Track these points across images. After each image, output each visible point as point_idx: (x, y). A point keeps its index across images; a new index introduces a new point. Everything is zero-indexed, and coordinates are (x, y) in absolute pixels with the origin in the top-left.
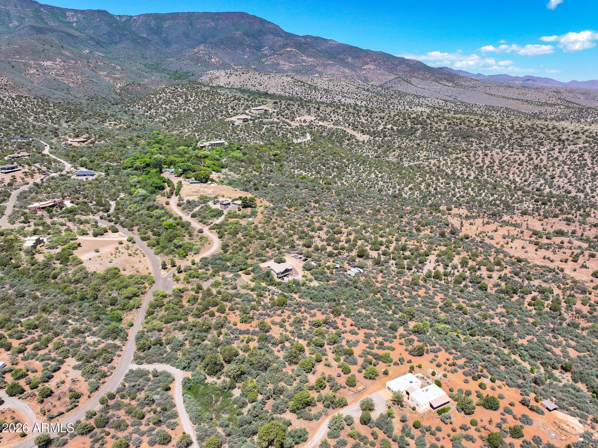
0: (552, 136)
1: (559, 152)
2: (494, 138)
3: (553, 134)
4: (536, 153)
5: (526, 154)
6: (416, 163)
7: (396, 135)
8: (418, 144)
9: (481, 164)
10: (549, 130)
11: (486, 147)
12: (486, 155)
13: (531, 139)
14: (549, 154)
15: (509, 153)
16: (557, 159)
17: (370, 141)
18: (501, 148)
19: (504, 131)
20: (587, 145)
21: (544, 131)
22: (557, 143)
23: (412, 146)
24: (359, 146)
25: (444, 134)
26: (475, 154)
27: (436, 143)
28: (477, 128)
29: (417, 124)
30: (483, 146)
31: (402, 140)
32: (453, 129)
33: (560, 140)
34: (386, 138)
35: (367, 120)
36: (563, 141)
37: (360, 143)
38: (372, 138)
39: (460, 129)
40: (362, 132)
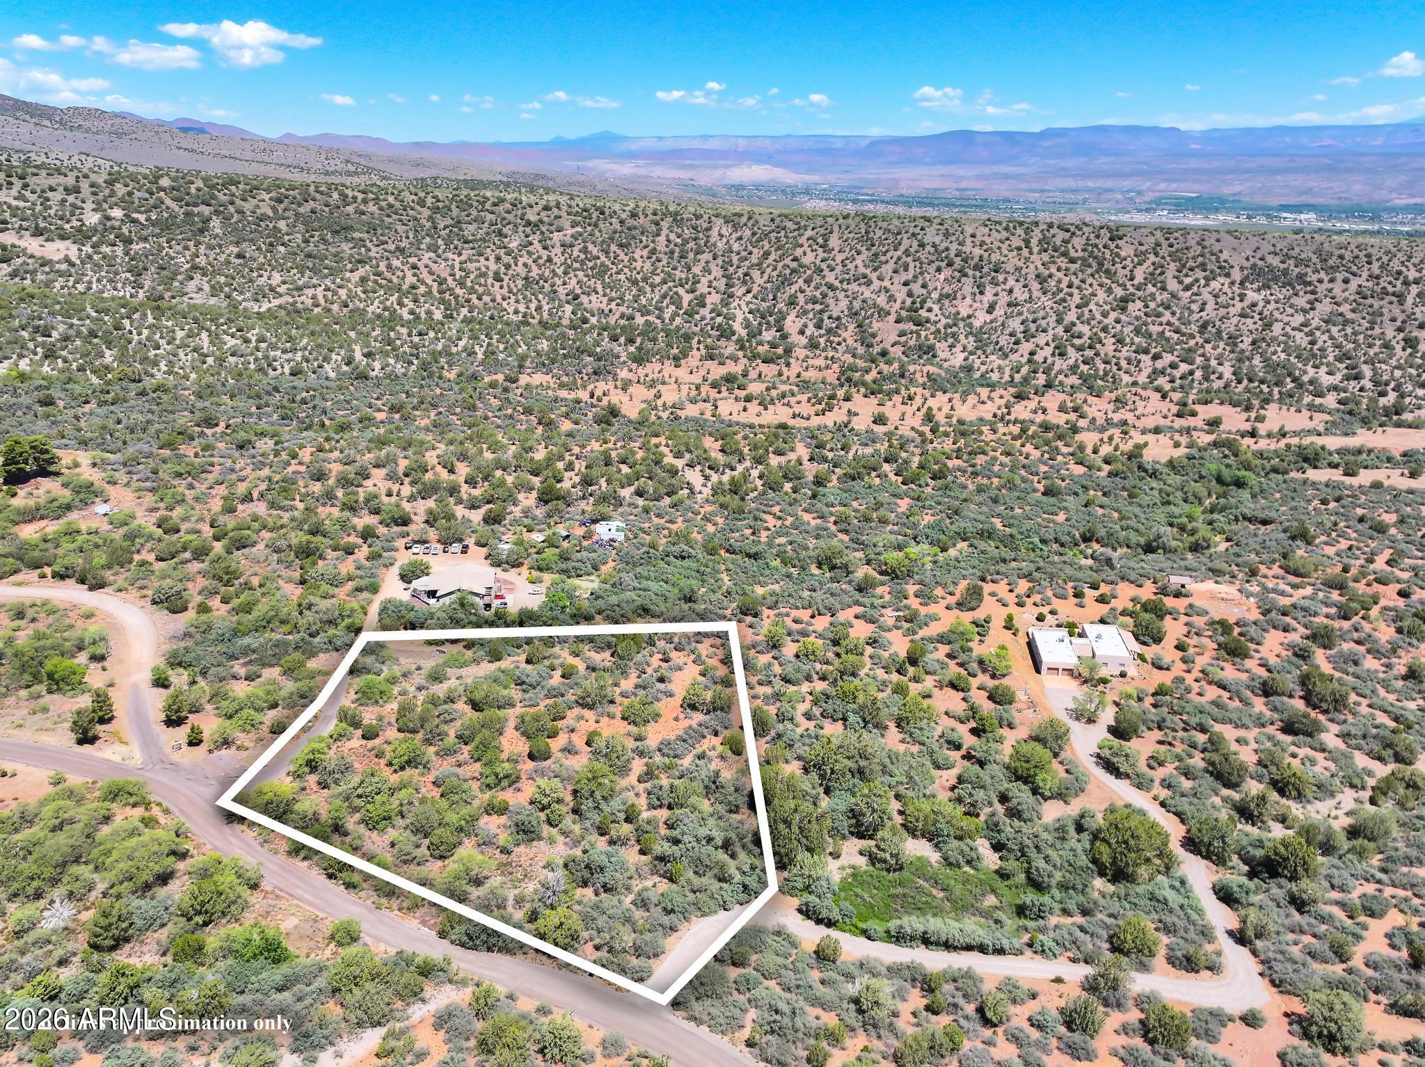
0: (510, 217)
1: (545, 248)
2: (401, 228)
3: (508, 212)
4: (508, 254)
5: (492, 259)
6: (276, 302)
7: (158, 235)
8: (239, 256)
9: (422, 289)
10: (495, 205)
11: (401, 250)
12: (414, 267)
13: (475, 225)
14: (530, 254)
15: (458, 260)
16: (549, 260)
17: (90, 257)
18: (433, 248)
19: (411, 213)
20: (579, 229)
21: (488, 206)
22: (528, 230)
23: (228, 263)
24: (61, 274)
25: (282, 225)
26: (389, 267)
27: (282, 249)
28: (350, 209)
29: (196, 205)
30: (392, 247)
31: (186, 248)
32: (297, 214)
33: (529, 223)
34: (134, 246)
35: (20, 197)
36: (536, 225)
37: (64, 267)
38: (88, 249)
39: (313, 212)
40: (38, 232)
